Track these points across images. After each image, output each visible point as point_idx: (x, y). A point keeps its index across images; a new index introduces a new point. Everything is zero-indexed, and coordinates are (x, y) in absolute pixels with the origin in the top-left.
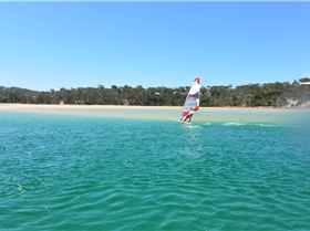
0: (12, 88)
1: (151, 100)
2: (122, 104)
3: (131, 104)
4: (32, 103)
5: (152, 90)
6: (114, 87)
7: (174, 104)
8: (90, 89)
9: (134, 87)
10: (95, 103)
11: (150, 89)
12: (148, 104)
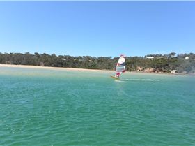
1: (59, 63)
2: (39, 65)
3: (45, 66)
5: (61, 57)
6: (36, 54)
7: (74, 67)
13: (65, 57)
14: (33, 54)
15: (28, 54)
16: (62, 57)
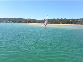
0: (34, 19)
1: (68, 22)
2: (60, 24)
3: (62, 24)
4: (37, 23)
6: (58, 19)
8: (51, 19)
9: (64, 19)
10: (53, 23)
11: (68, 19)
12: (67, 24)
13: (71, 20)
14: (57, 19)
15: (55, 19)
16: (70, 19)
